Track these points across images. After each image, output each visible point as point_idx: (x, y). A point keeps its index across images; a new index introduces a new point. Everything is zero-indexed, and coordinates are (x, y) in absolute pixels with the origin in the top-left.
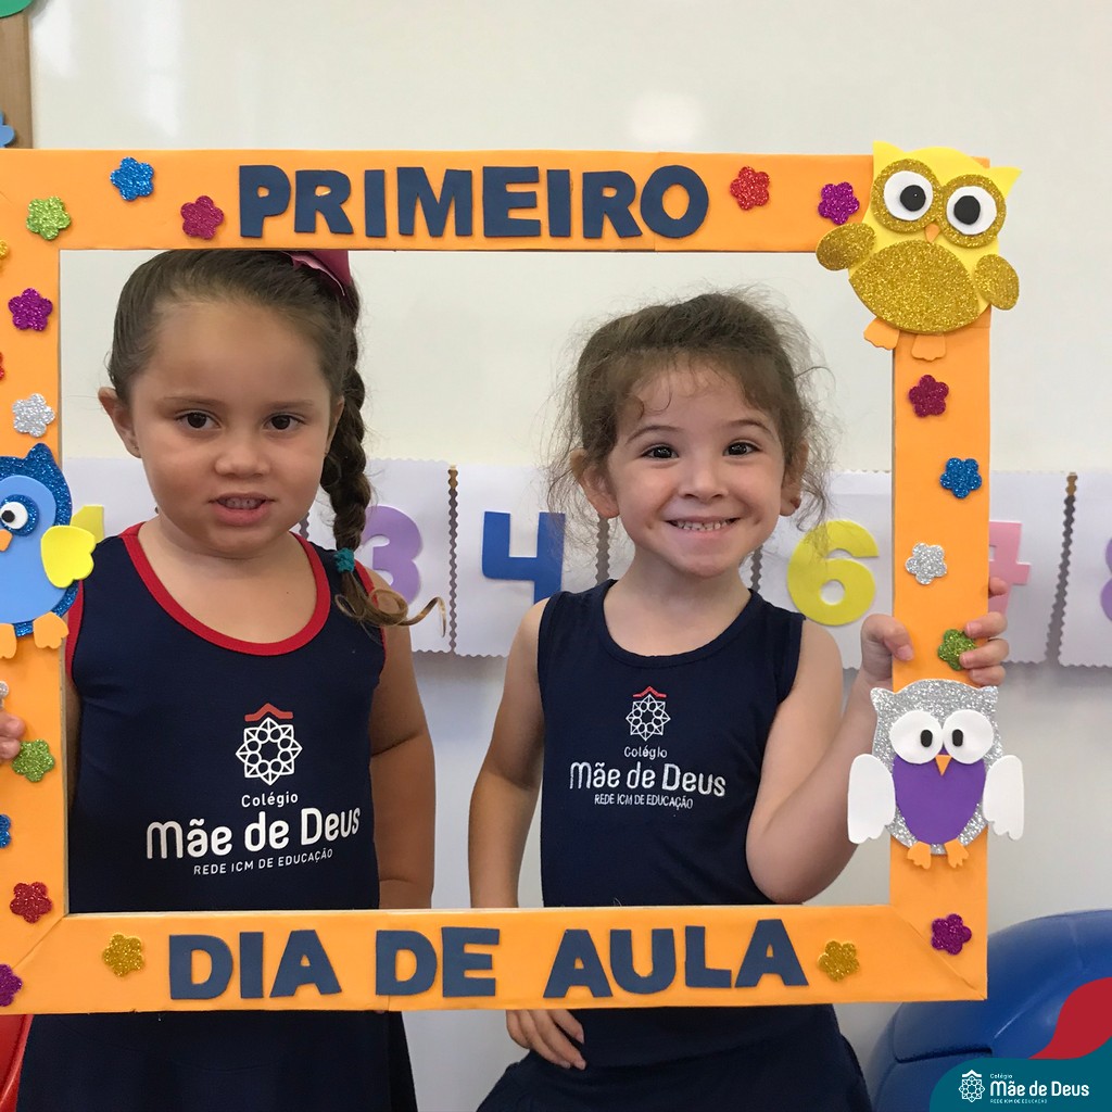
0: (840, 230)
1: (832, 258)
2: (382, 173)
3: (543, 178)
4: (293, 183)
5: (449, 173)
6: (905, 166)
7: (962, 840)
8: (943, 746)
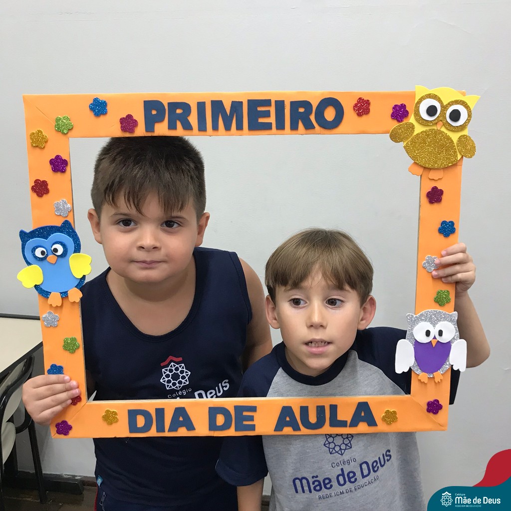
0: (399, 126)
1: (395, 137)
2: (204, 103)
3: (273, 104)
4: (166, 107)
5: (233, 102)
6: (429, 96)
7: (440, 372)
8: (435, 336)
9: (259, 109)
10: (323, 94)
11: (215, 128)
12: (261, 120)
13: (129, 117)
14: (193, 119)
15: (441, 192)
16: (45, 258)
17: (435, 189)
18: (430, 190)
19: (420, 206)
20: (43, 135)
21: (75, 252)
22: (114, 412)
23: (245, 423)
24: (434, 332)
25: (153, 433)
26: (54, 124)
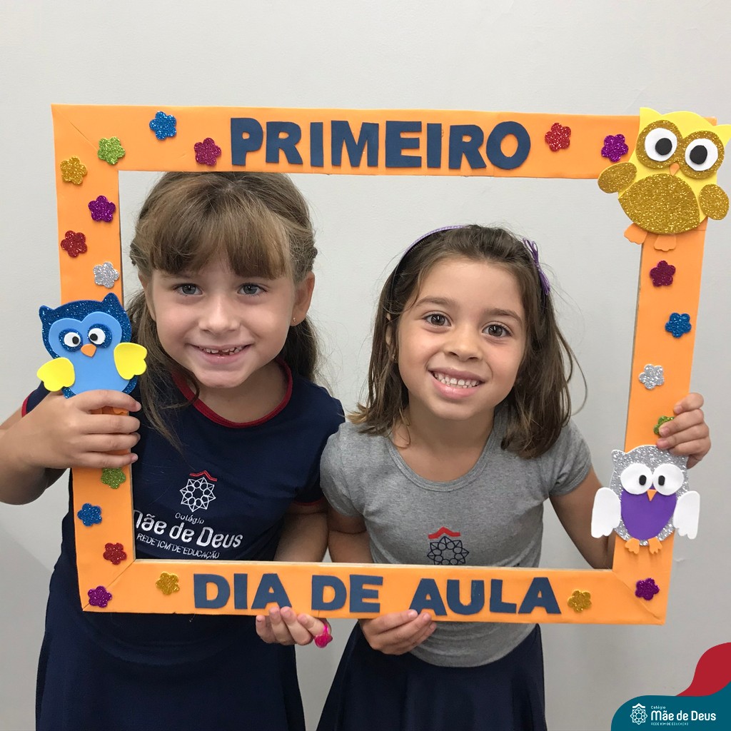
0: (613, 168)
1: (606, 185)
2: (321, 124)
3: (424, 128)
4: (265, 130)
5: (364, 125)
6: (660, 124)
7: (659, 538)
8: (653, 485)
9: (404, 136)
10: (499, 116)
11: (336, 162)
12: (405, 153)
13: (209, 142)
14: (304, 148)
15: (672, 270)
16: (78, 349)
17: (663, 264)
18: (656, 267)
19: (639, 289)
20: (80, 166)
21: (122, 341)
22: (173, 576)
23: (365, 600)
24: (652, 479)
25: (229, 609)
26: (97, 149)
